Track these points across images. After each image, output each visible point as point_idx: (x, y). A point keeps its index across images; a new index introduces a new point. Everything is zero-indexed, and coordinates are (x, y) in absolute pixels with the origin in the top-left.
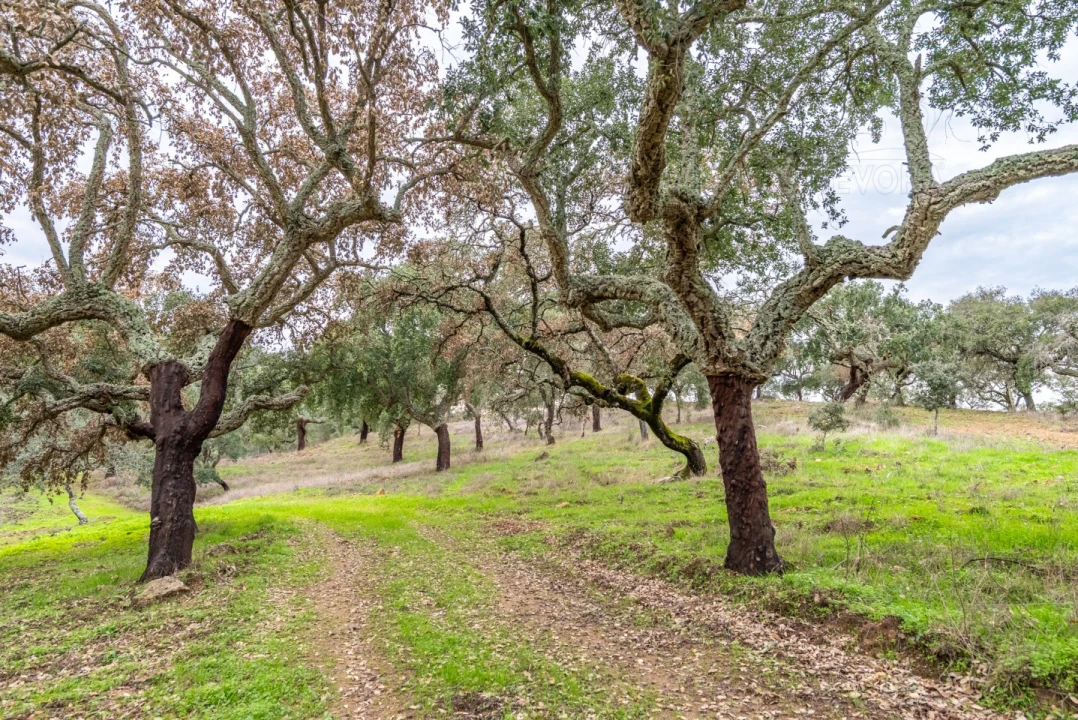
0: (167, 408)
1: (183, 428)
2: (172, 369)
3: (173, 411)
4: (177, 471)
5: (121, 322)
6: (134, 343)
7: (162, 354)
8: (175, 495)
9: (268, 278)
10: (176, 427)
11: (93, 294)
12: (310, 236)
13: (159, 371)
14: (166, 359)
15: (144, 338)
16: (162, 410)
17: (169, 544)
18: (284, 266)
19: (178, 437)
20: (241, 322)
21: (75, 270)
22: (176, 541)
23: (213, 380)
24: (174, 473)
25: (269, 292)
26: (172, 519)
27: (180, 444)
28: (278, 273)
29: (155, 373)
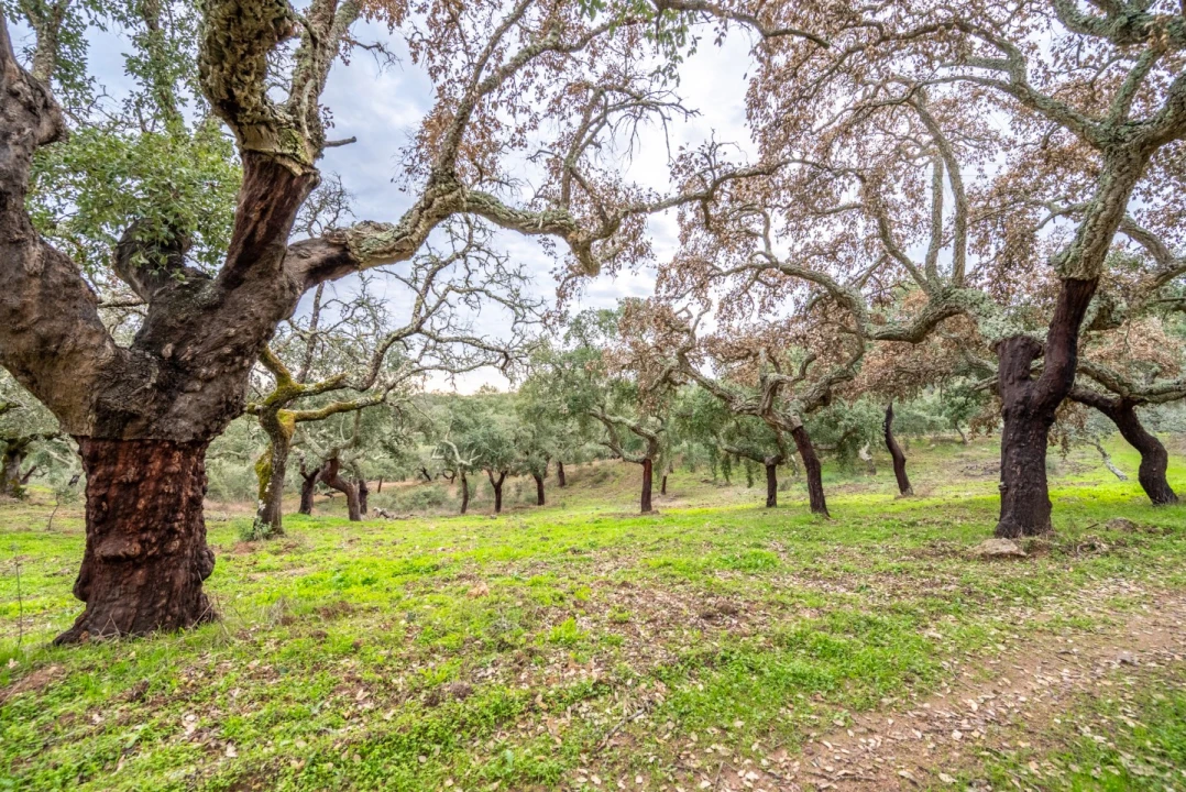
0: (1010, 380)
1: (1027, 398)
2: (1018, 343)
3: (1017, 383)
4: (1022, 439)
5: (970, 312)
6: (982, 329)
7: (1005, 331)
8: (1019, 463)
9: (1091, 221)
10: (1019, 398)
11: (946, 295)
12: (1143, 145)
13: (1003, 348)
14: (1010, 336)
15: (989, 321)
16: (1006, 384)
17: (1016, 509)
18: (1110, 198)
19: (1021, 407)
20: (1072, 279)
21: (932, 282)
22: (1023, 507)
23: (1056, 346)
24: (1018, 441)
25: (1099, 235)
26: (1017, 485)
27: (1023, 414)
28: (1104, 209)
29: (1000, 350)
